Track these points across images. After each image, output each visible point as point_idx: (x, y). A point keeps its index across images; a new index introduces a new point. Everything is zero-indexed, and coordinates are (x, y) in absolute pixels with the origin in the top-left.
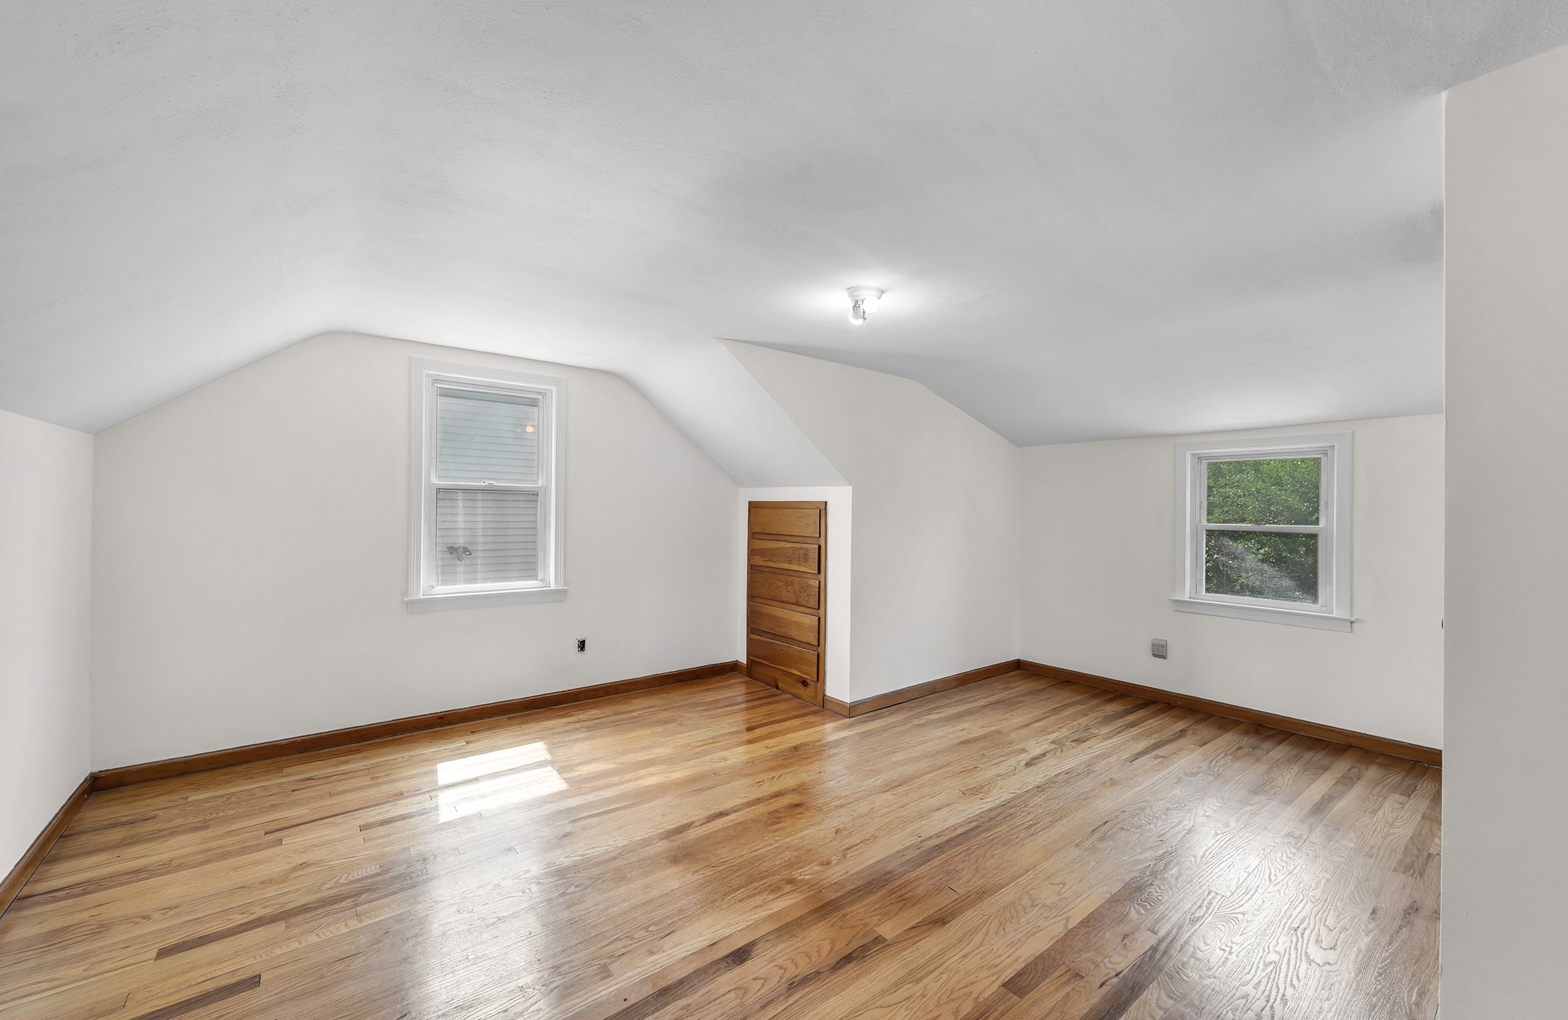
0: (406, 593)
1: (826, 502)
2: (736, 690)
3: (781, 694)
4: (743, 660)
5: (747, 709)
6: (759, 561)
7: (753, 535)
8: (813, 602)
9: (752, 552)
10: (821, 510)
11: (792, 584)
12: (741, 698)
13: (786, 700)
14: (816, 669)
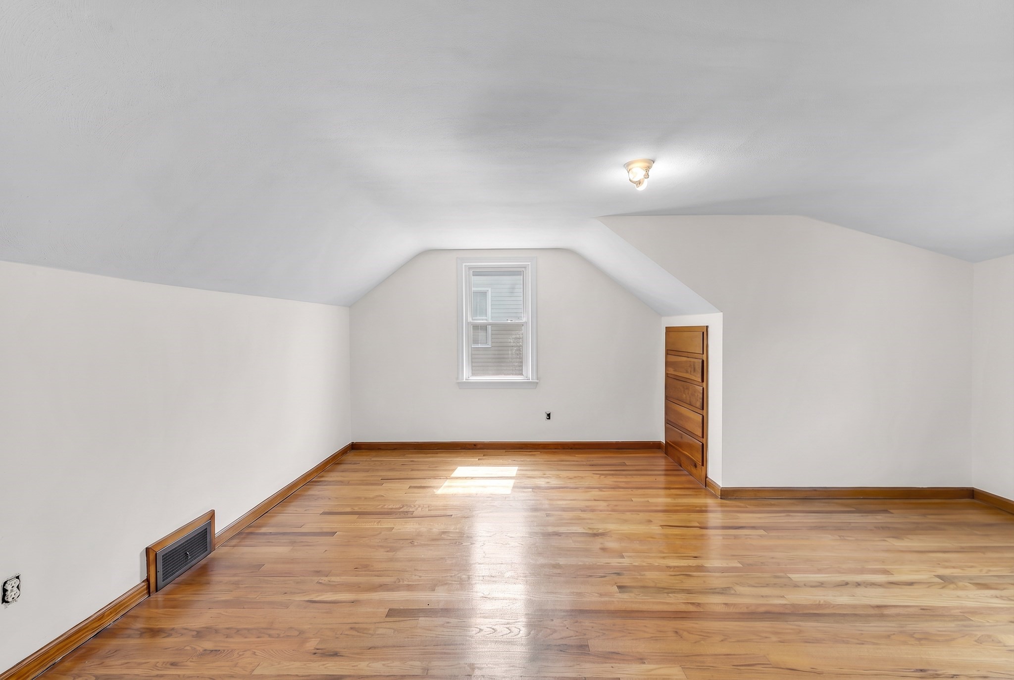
0: (457, 378)
1: (707, 327)
2: (661, 462)
3: (682, 470)
4: (663, 440)
5: (666, 475)
6: (671, 371)
7: (668, 352)
8: (699, 404)
9: (668, 364)
10: (704, 332)
11: (688, 389)
12: (663, 468)
13: (685, 475)
14: (701, 456)
